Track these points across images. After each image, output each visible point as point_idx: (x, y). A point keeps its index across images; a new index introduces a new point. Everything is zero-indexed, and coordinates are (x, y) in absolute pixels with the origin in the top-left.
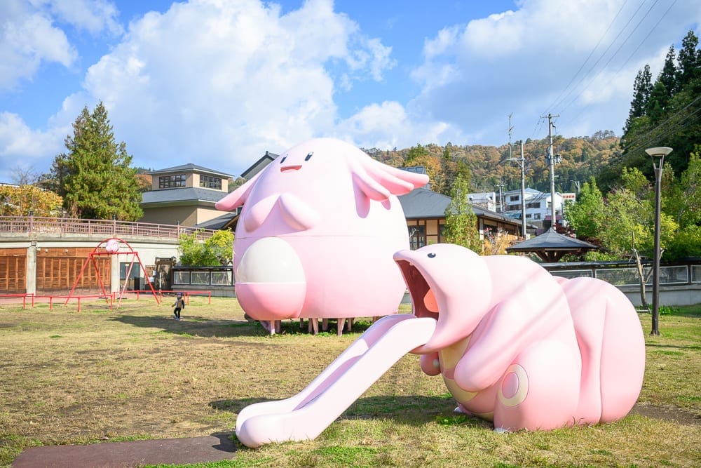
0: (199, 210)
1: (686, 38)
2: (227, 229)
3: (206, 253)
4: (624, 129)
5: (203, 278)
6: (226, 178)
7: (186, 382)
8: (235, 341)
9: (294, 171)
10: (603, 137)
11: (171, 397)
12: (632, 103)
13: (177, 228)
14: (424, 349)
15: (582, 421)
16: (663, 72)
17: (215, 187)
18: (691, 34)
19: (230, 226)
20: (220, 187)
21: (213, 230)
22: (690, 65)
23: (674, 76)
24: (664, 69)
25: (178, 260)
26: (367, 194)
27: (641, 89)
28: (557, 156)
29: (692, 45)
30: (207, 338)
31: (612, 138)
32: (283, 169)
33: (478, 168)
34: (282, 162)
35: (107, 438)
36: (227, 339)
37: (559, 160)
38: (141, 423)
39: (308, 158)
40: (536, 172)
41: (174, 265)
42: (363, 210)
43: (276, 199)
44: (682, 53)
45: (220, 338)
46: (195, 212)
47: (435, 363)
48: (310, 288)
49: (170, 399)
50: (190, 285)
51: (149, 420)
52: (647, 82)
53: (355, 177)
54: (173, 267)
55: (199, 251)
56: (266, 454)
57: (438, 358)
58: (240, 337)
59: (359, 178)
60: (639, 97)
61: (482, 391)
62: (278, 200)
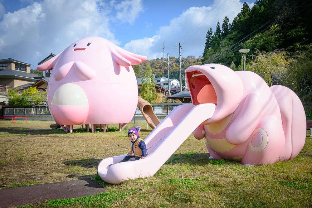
0: (15, 81)
1: (225, 19)
2: (34, 87)
3: (23, 99)
4: (203, 53)
5: (21, 111)
6: (29, 66)
7: (40, 153)
8: (51, 136)
9: (82, 51)
10: (190, 58)
11: (36, 161)
12: (205, 43)
13: (5, 87)
14: (209, 121)
15: (283, 159)
16: (216, 32)
17: (23, 70)
18: (226, 17)
19: (36, 86)
20: (26, 70)
21: (25, 89)
22: (226, 30)
23: (220, 33)
24: (217, 31)
25: (7, 103)
26: (119, 63)
27: (209, 38)
28: (183, 61)
29: (227, 22)
30: (35, 135)
31: (194, 59)
32: (75, 50)
33: (141, 69)
34: (74, 47)
35: (5, 186)
36: (46, 135)
37: (183, 62)
38: (24, 175)
39: (89, 45)
40: (165, 71)
41: (5, 105)
42: (117, 71)
43: (72, 65)
44: (223, 25)
45: (43, 135)
46: (13, 82)
47: (203, 132)
48: (91, 109)
49: (35, 162)
50: (14, 115)
51: (29, 174)
52: (211, 35)
53: (113, 55)
54: (4, 106)
55: (19, 98)
56: (128, 186)
57: (204, 129)
58: (54, 134)
59: (115, 55)
60: (208, 41)
61: (239, 144)
62: (73, 65)
